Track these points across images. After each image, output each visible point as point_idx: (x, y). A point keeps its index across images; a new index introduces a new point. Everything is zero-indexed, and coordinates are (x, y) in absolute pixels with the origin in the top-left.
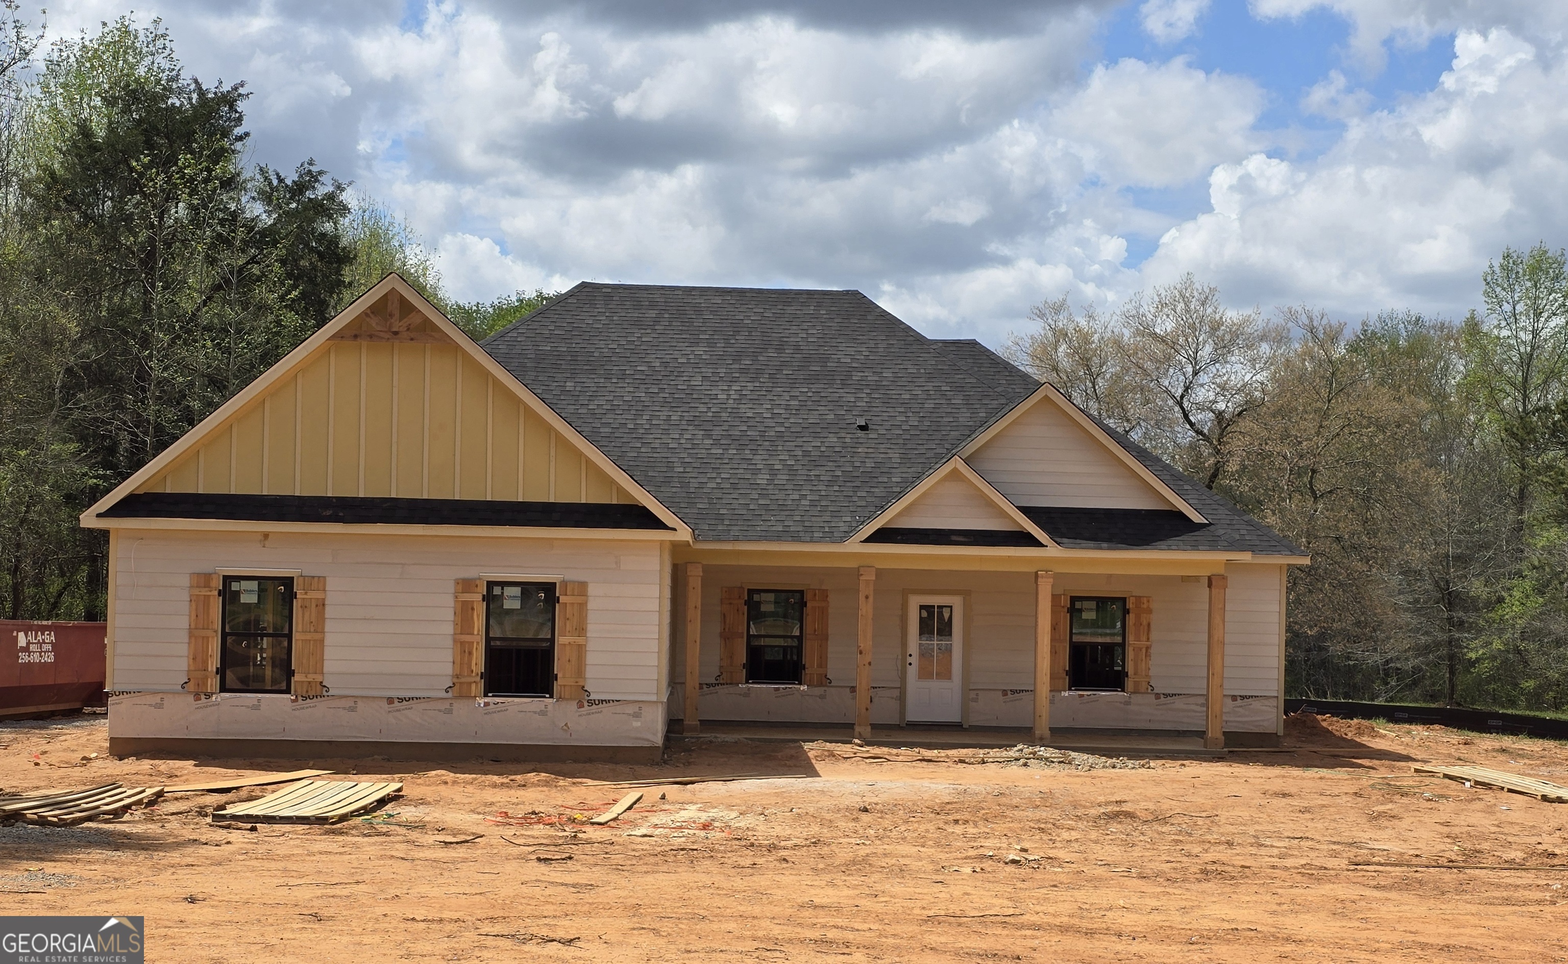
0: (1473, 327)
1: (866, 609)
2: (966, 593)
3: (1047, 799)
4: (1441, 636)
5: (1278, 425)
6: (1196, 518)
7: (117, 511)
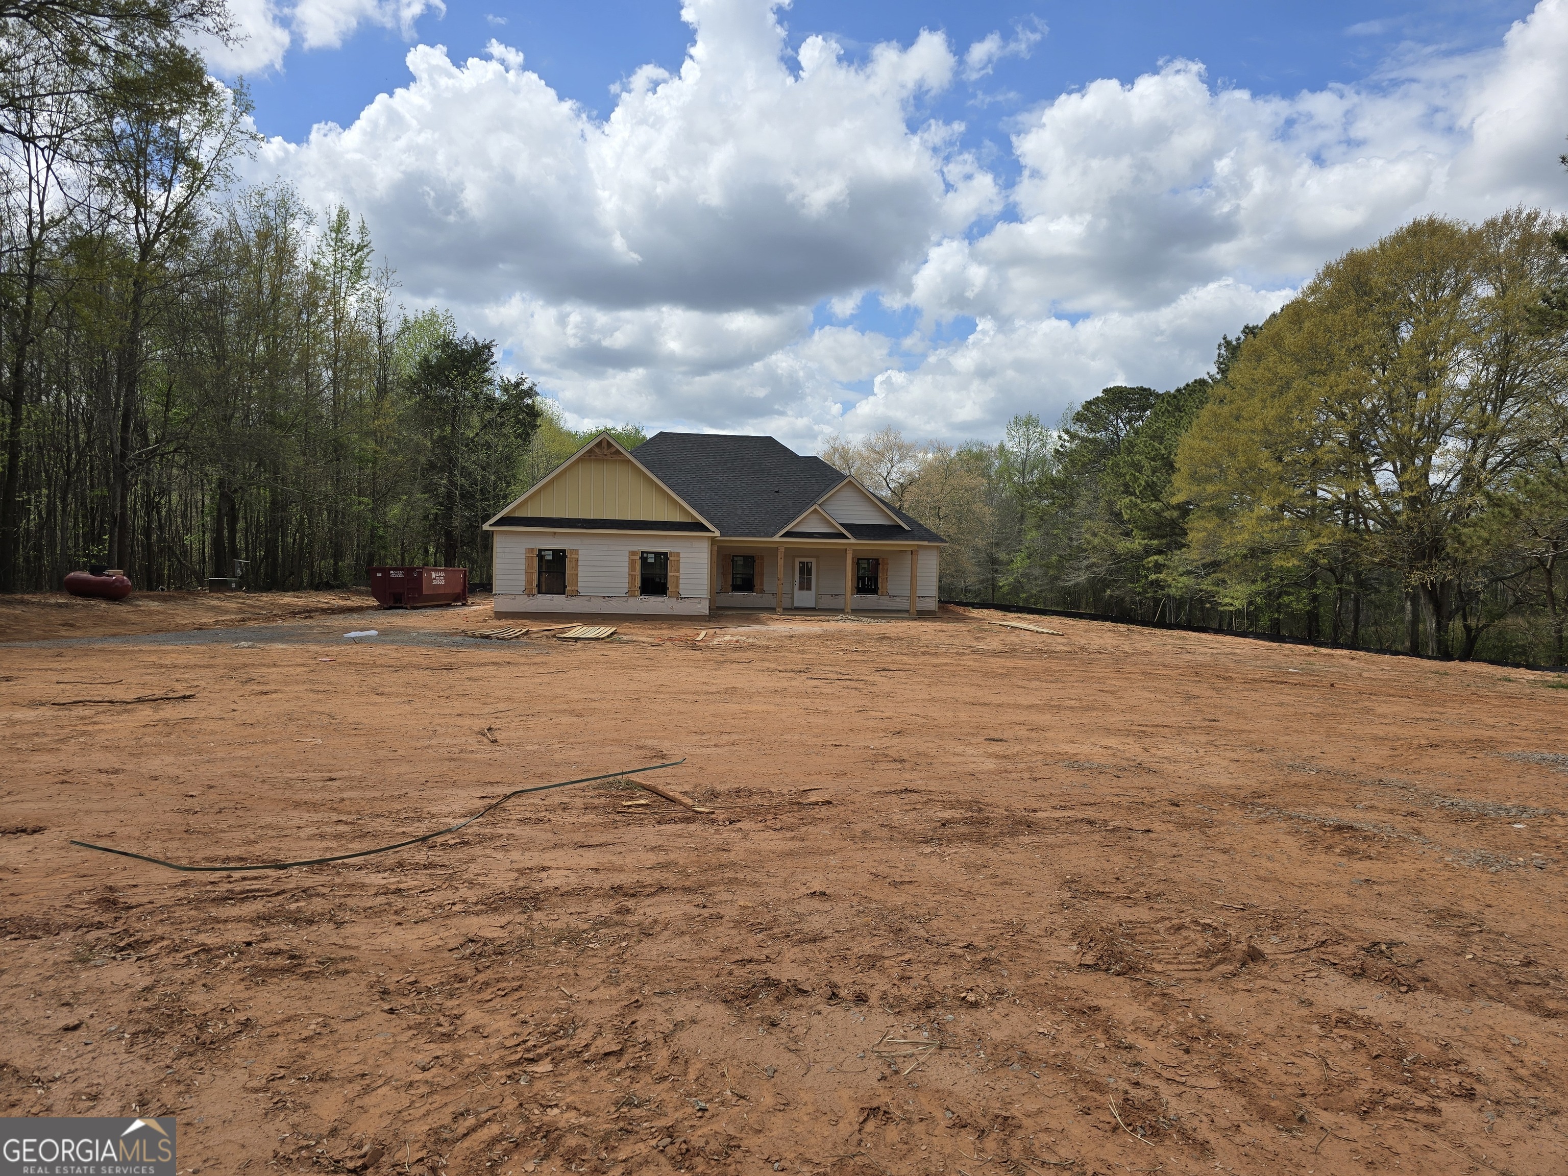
0: (1002, 447)
1: (781, 562)
2: (817, 557)
3: (857, 633)
4: (990, 576)
5: (926, 488)
6: (907, 528)
7: (496, 524)
